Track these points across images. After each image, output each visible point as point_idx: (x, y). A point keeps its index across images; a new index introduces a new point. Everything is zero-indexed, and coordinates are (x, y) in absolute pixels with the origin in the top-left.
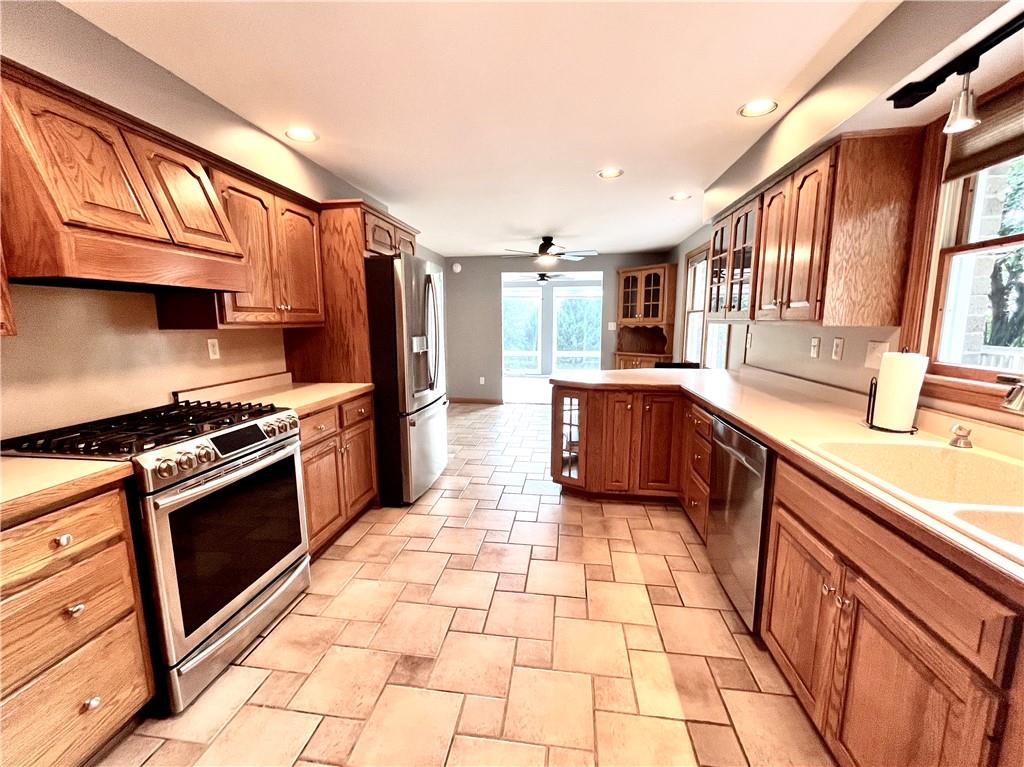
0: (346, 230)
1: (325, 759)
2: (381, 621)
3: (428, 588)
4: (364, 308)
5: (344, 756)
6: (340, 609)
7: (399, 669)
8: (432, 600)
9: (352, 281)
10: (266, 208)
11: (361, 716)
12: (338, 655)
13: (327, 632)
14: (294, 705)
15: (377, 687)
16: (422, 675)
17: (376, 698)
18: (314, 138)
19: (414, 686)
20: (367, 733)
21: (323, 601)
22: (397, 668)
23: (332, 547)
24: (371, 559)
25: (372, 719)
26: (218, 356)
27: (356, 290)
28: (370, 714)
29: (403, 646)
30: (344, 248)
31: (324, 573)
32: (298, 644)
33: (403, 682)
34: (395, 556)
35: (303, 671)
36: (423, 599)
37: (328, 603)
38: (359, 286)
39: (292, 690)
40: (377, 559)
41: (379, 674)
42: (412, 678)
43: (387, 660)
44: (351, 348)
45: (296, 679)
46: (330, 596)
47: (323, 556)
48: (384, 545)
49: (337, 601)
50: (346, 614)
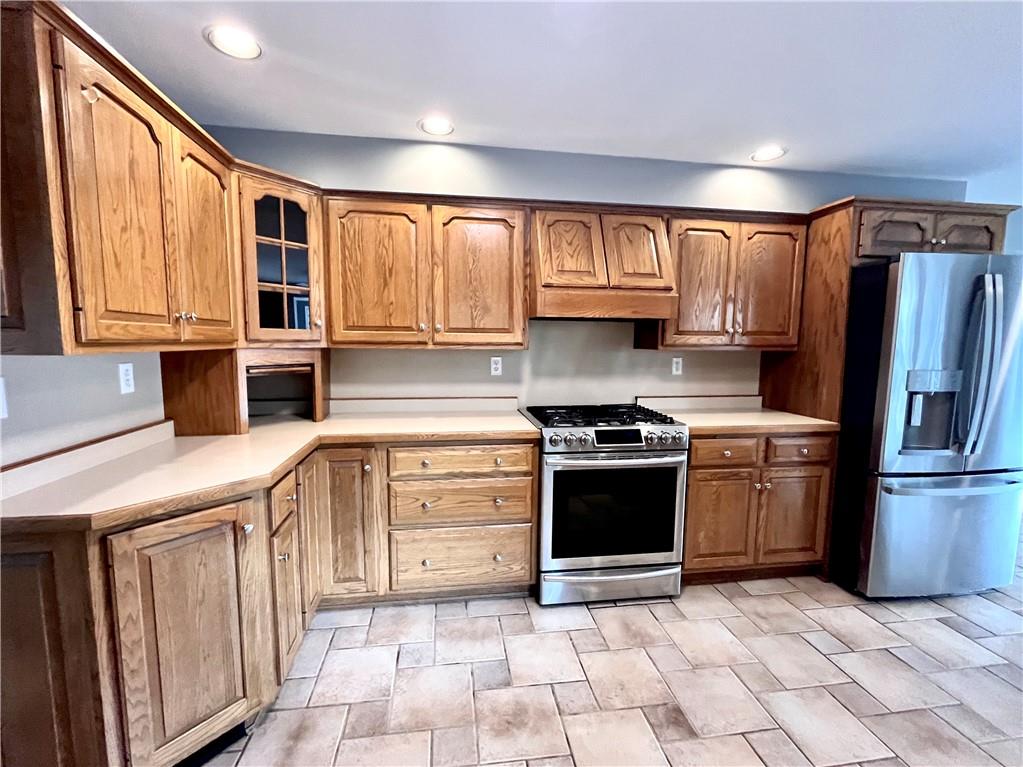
0: (835, 237)
1: (559, 700)
2: (695, 667)
3: (777, 684)
4: (842, 330)
5: (568, 711)
6: (677, 631)
7: (661, 710)
8: (763, 696)
9: (832, 297)
10: (728, 238)
11: (602, 705)
12: (640, 658)
13: (649, 636)
14: (583, 657)
15: (632, 702)
16: (671, 733)
17: (623, 707)
18: (782, 152)
19: (654, 732)
20: (592, 717)
21: (674, 615)
22: (661, 707)
23: (734, 584)
24: (754, 617)
25: (604, 714)
26: (680, 372)
27: (835, 308)
28: (606, 710)
29: (685, 700)
30: (829, 259)
31: (699, 597)
32: (626, 627)
33: (652, 721)
34: (781, 632)
35: (609, 644)
36: (755, 688)
37: (677, 619)
38: (839, 303)
39: (591, 648)
40: (759, 621)
41: (644, 696)
42: (661, 726)
43: (661, 694)
44: (821, 376)
45: (601, 645)
46: (684, 616)
47: (716, 585)
48: (785, 615)
49: (685, 623)
50: (676, 637)
